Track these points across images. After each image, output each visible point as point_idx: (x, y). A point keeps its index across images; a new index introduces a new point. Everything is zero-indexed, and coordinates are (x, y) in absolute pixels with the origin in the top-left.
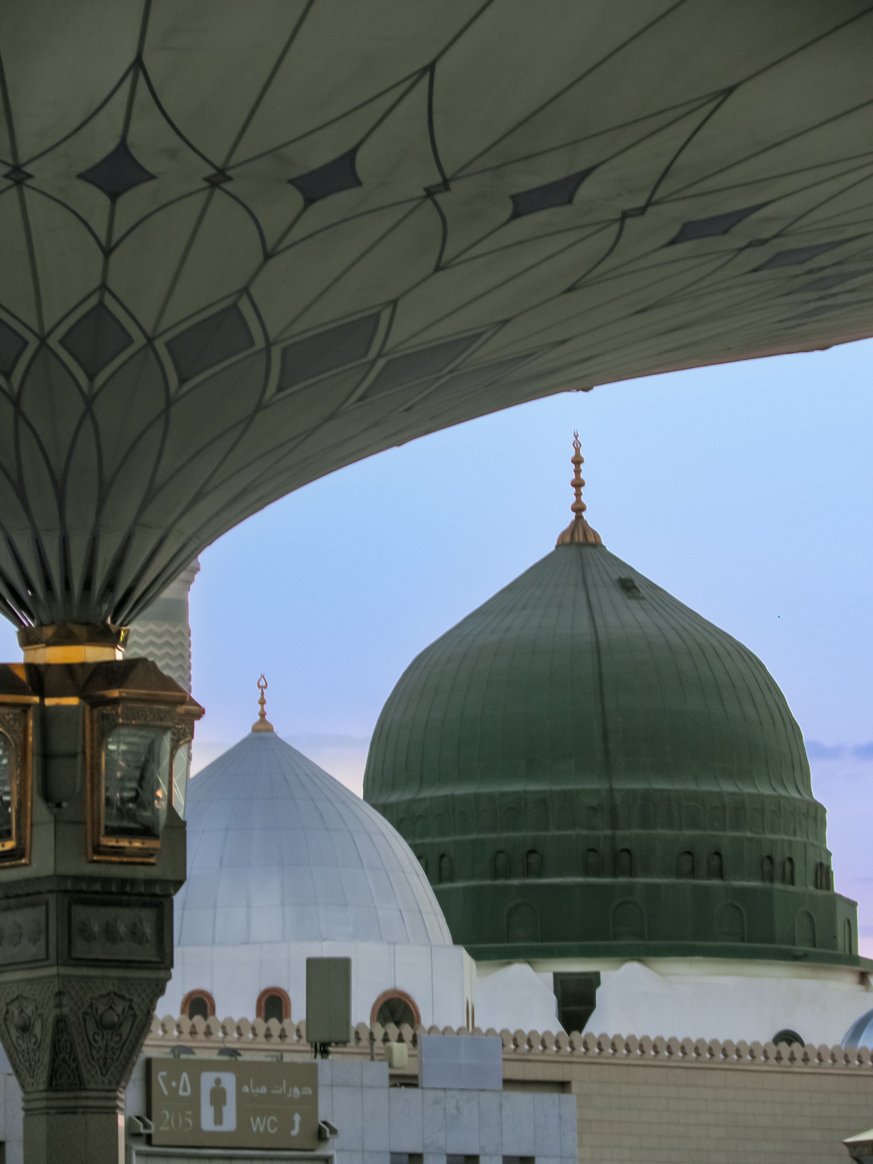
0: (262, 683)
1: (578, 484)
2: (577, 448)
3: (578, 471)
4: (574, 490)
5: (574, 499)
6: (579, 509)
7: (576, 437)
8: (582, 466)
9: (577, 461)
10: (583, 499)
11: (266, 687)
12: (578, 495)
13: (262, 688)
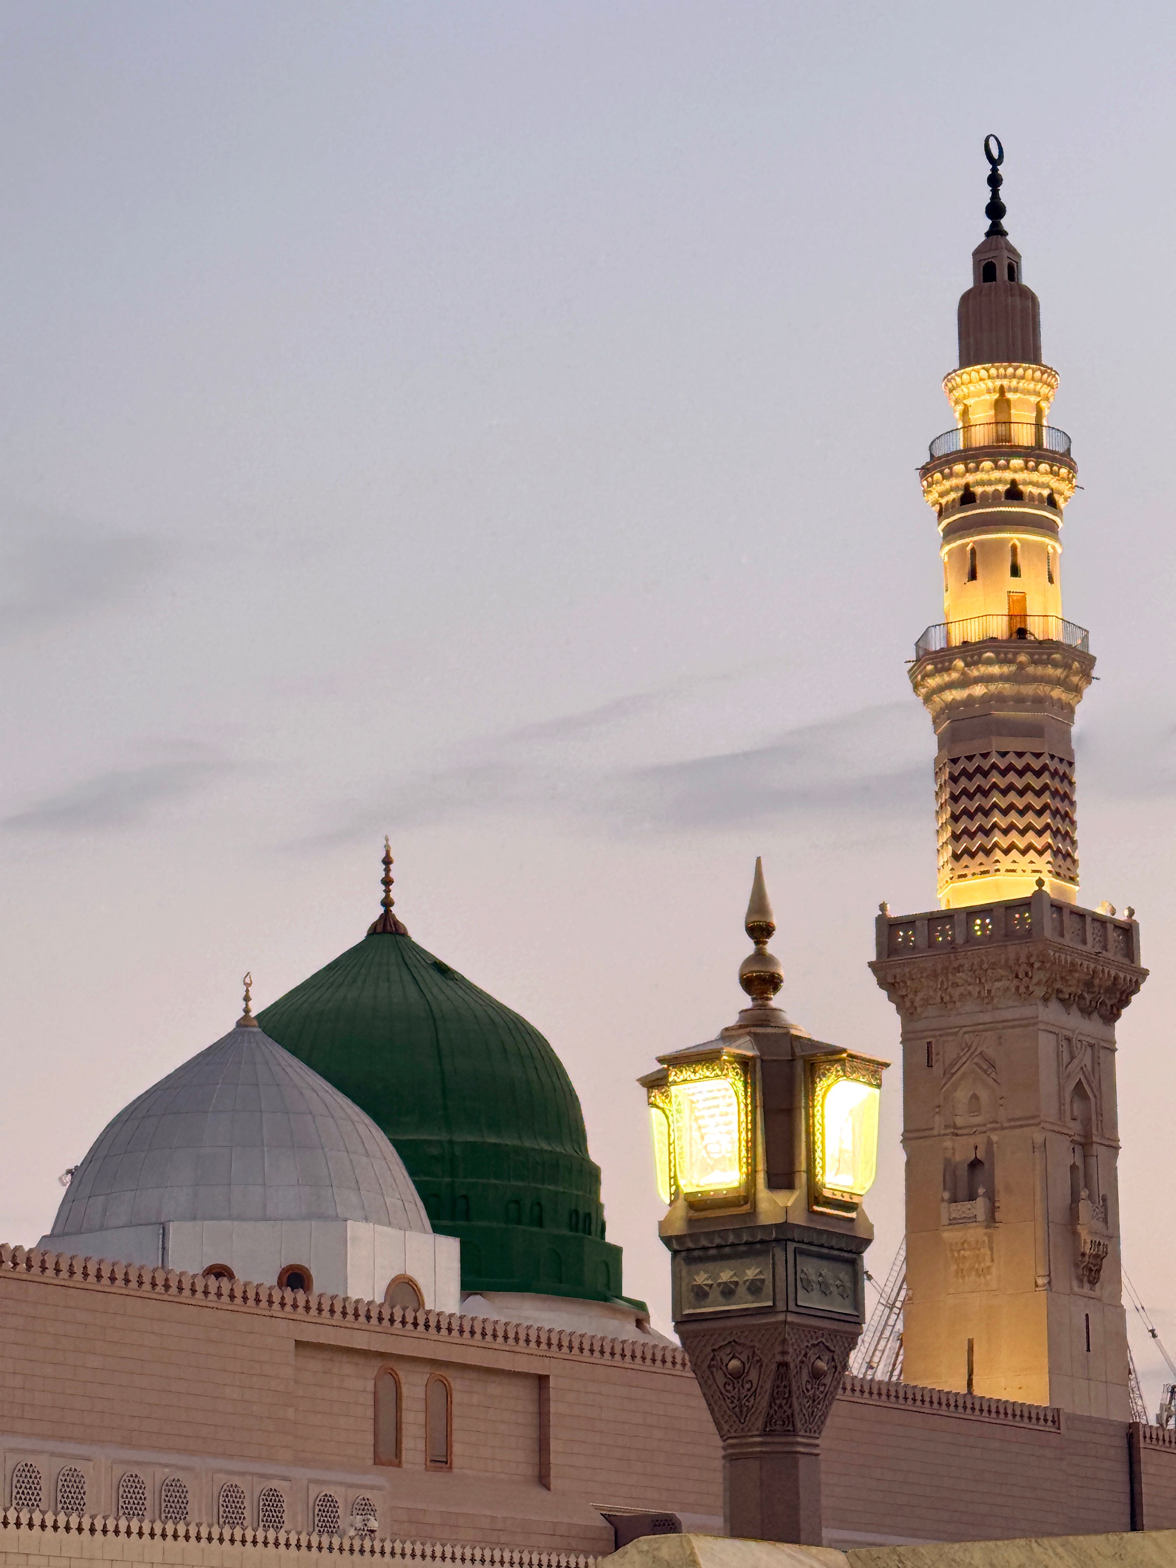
0: (248, 981)
1: (387, 882)
2: (388, 853)
3: (387, 870)
4: (383, 888)
5: (384, 895)
6: (387, 903)
7: (387, 840)
8: (392, 866)
9: (387, 861)
10: (392, 895)
11: (250, 985)
12: (387, 891)
13: (248, 985)
